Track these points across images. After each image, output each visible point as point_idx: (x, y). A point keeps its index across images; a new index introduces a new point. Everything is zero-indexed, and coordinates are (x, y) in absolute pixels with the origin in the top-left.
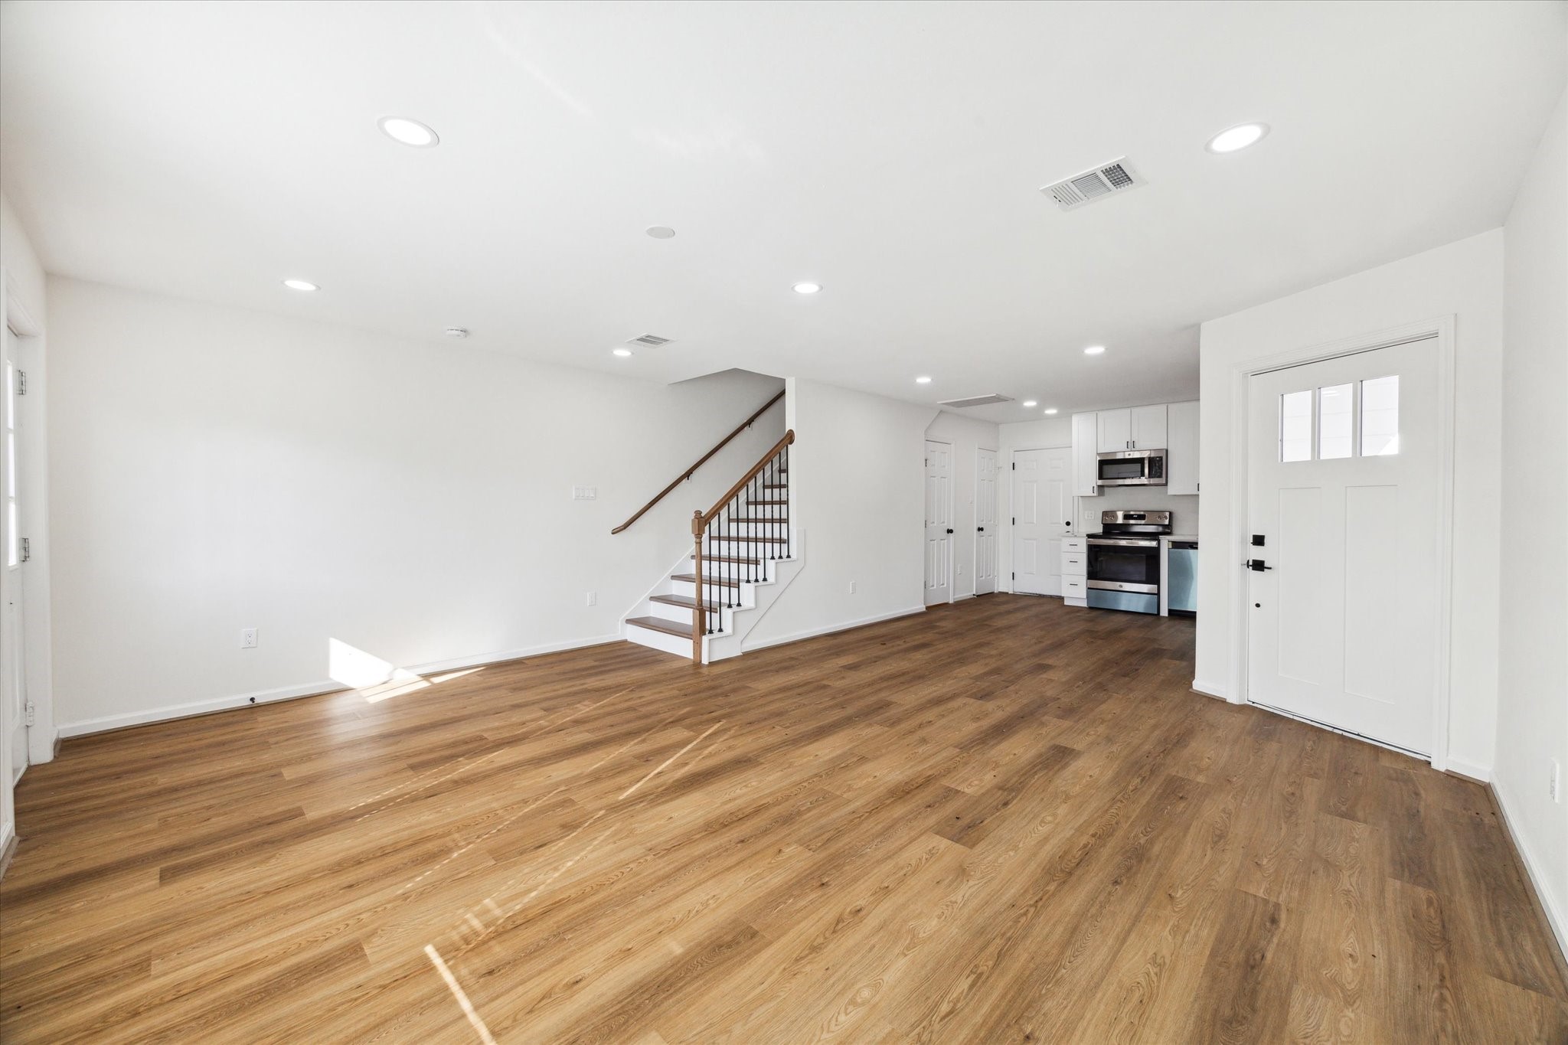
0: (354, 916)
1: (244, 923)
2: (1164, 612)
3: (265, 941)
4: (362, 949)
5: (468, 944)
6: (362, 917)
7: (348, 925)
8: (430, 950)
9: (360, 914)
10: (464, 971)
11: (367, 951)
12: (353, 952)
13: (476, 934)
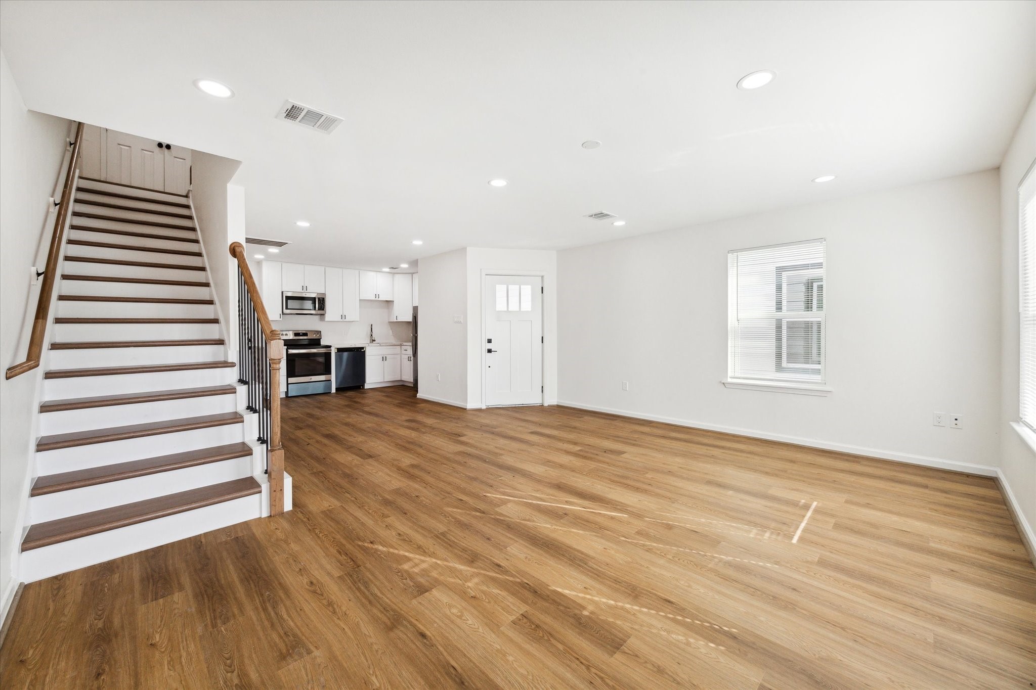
0: (807, 574)
1: (867, 621)
2: (333, 390)
3: (860, 601)
4: (818, 561)
5: (779, 533)
6: (805, 572)
7: (815, 574)
8: (795, 540)
9: (805, 573)
10: (792, 530)
11: (817, 559)
12: (822, 563)
13: (772, 533)
